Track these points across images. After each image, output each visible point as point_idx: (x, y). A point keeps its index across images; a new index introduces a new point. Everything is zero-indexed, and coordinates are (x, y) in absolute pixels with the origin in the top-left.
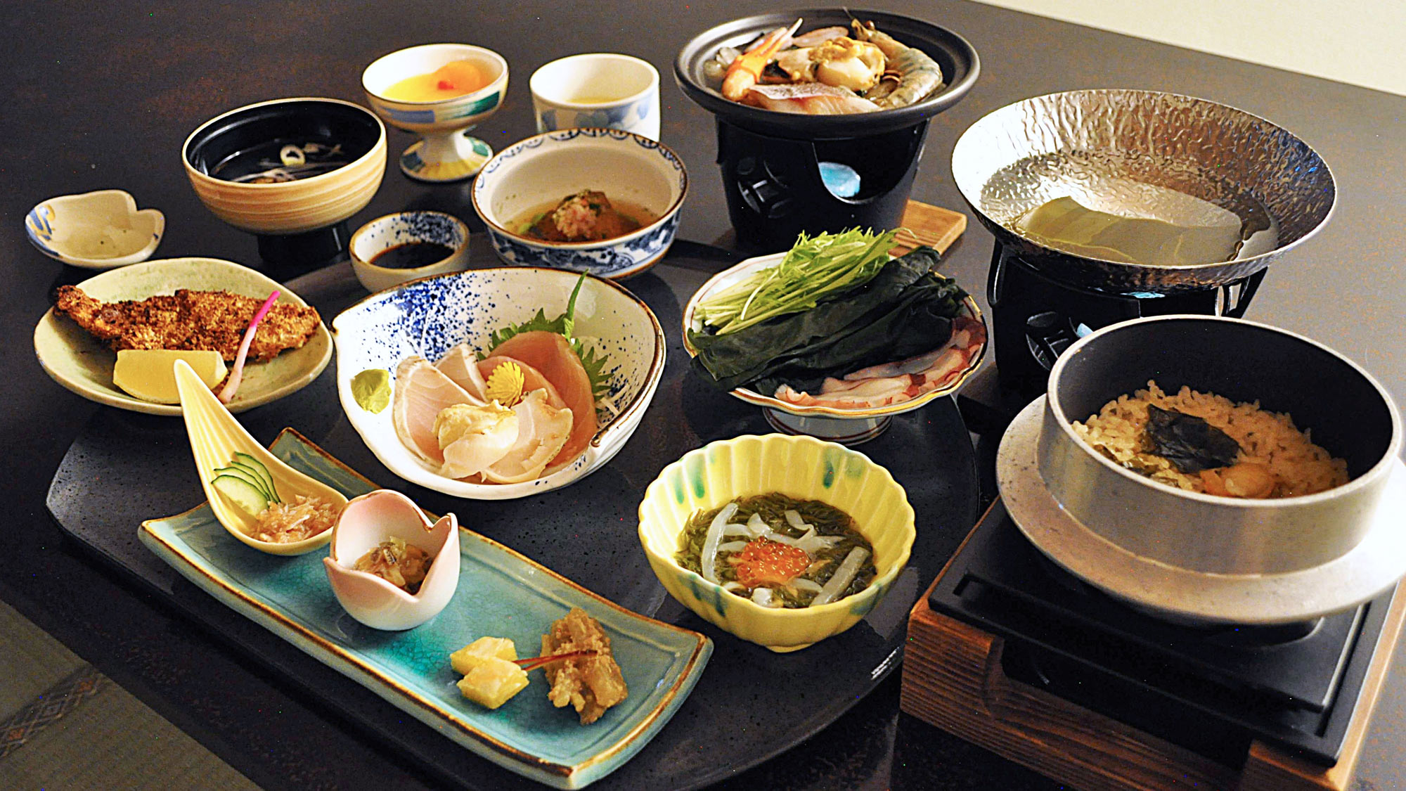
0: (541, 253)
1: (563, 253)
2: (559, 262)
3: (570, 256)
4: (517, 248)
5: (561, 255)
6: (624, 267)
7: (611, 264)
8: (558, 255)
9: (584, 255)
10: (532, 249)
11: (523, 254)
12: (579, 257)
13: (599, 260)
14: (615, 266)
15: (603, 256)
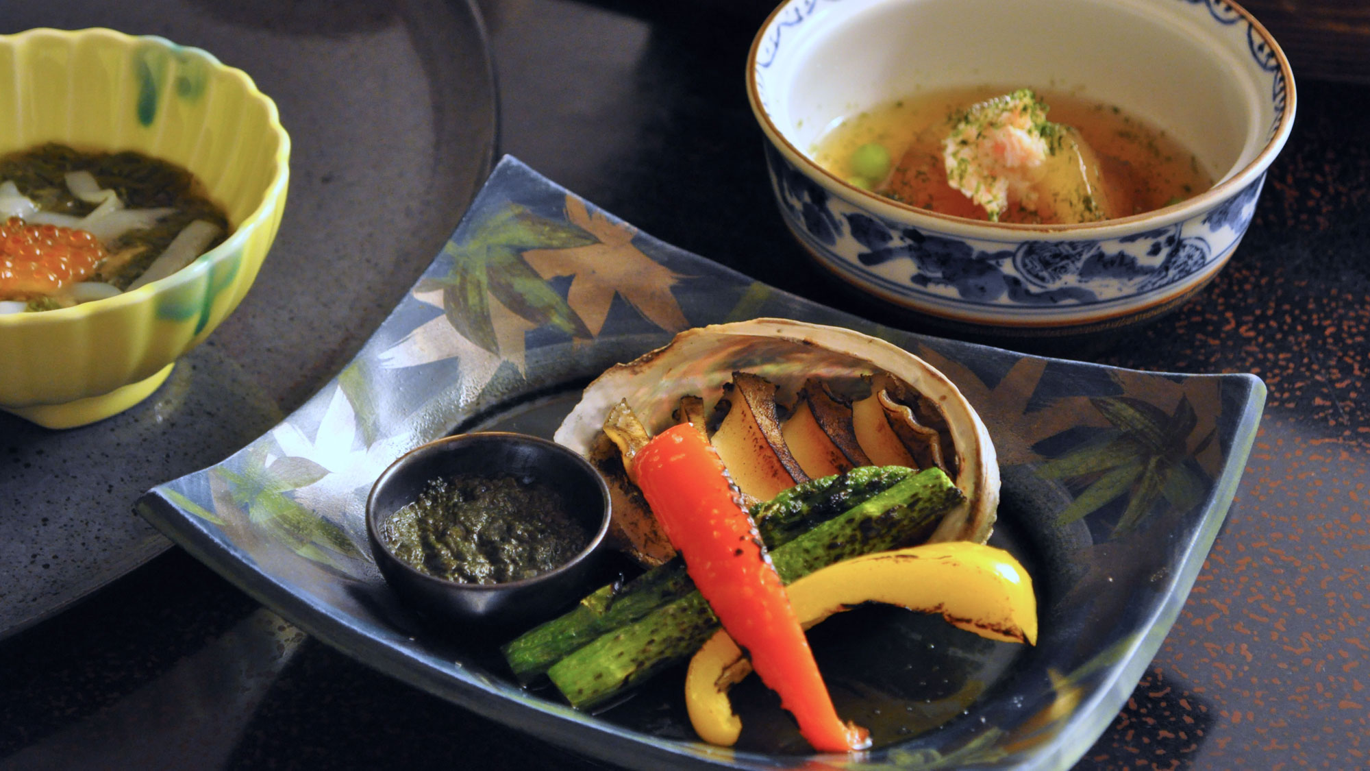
0: (1002, 255)
1: (1065, 249)
2: (1045, 274)
3: (1080, 254)
4: (928, 246)
5: (1057, 256)
6: (1189, 273)
7: (1166, 267)
8: (1047, 255)
9: (1111, 249)
10: (978, 247)
11: (944, 261)
12: (1101, 256)
13: (1144, 260)
14: (1172, 273)
15: (1155, 251)
